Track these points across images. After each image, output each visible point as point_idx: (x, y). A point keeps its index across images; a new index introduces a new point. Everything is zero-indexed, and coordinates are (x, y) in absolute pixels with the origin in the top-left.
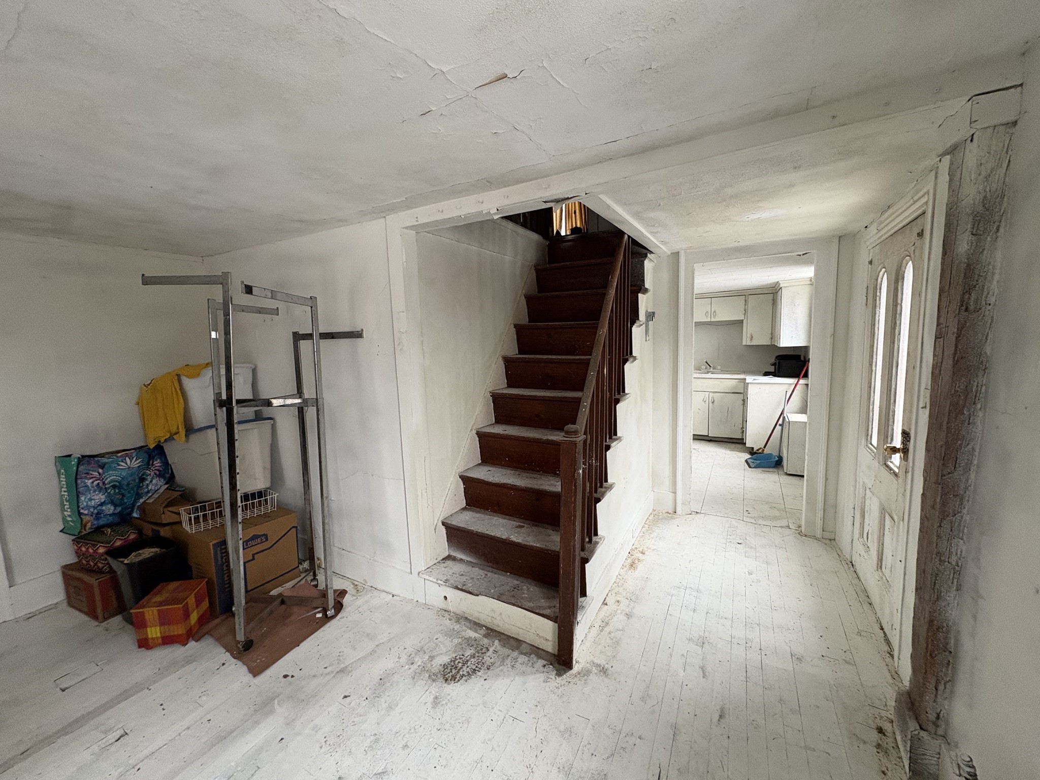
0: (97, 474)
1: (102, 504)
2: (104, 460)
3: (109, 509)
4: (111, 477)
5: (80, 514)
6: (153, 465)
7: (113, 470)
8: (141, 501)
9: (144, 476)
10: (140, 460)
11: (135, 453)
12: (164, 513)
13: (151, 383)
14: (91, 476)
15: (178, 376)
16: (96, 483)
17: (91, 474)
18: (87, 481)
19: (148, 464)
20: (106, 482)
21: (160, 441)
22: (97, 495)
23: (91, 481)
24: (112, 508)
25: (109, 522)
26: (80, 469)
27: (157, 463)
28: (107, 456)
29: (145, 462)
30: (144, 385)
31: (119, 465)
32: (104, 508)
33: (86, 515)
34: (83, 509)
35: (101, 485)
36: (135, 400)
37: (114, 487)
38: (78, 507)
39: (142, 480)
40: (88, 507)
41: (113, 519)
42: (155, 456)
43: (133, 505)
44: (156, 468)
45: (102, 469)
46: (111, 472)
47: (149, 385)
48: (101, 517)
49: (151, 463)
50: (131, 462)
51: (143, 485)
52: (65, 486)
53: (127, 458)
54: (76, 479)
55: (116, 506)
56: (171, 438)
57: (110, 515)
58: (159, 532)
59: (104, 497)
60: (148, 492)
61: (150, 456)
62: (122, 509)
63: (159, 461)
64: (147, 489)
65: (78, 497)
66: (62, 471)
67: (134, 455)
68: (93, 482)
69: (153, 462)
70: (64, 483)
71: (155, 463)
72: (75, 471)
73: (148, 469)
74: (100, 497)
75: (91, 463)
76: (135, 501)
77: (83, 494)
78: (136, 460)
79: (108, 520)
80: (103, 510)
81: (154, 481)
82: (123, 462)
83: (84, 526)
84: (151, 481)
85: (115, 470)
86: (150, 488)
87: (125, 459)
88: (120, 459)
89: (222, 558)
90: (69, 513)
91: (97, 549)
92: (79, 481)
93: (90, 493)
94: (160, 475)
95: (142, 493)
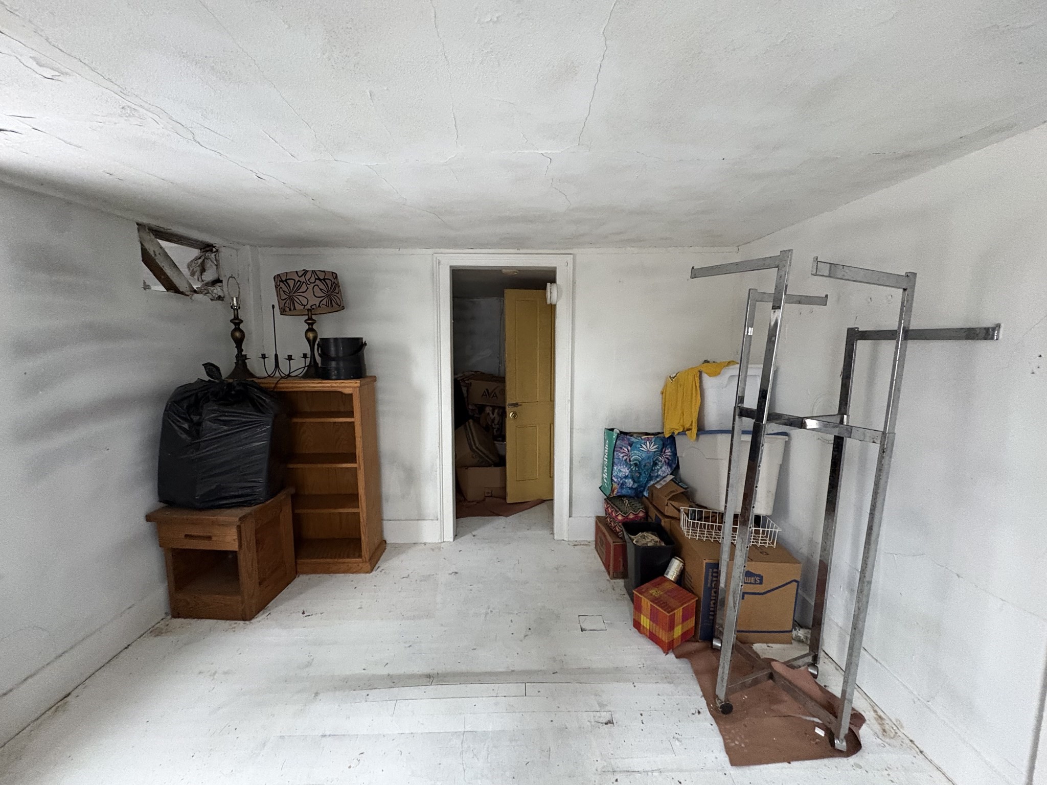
0: (627, 450)
1: (626, 477)
2: (633, 439)
3: (630, 482)
4: (635, 456)
5: (612, 479)
6: (664, 453)
7: (637, 450)
8: (652, 483)
9: (657, 462)
10: (656, 446)
11: (654, 438)
12: (667, 505)
13: (675, 376)
14: (623, 451)
15: (701, 372)
16: (625, 457)
17: (624, 450)
18: (620, 454)
19: (661, 451)
20: (631, 459)
21: (673, 433)
22: (624, 468)
23: (622, 455)
24: (632, 483)
25: (628, 494)
26: (617, 443)
27: (668, 452)
28: (635, 435)
29: (660, 449)
30: (670, 377)
31: (642, 447)
32: (627, 481)
33: (615, 482)
34: (614, 476)
35: (628, 460)
36: (660, 390)
37: (636, 465)
38: (612, 474)
39: (655, 464)
40: (617, 477)
41: (631, 492)
42: (668, 444)
43: (646, 485)
44: (667, 456)
45: (631, 447)
46: (635, 452)
47: (674, 378)
48: (624, 488)
49: (664, 450)
50: (650, 446)
51: (655, 469)
52: (607, 454)
53: (648, 442)
54: (614, 451)
55: (634, 482)
56: (683, 433)
57: (630, 488)
58: (661, 521)
59: (628, 471)
60: (657, 476)
61: (663, 444)
62: (638, 486)
63: (669, 450)
64: (656, 474)
65: (613, 466)
66: (607, 441)
67: (653, 440)
68: (623, 457)
69: (665, 450)
70: (607, 451)
71: (666, 451)
72: (614, 443)
73: (661, 455)
74: (625, 471)
75: (625, 440)
76: (648, 482)
77: (616, 465)
78: (653, 446)
79: (628, 492)
80: (626, 483)
81: (663, 468)
82: (644, 444)
83: (613, 491)
84: (661, 468)
85: (639, 451)
86: (659, 473)
87: (646, 443)
88: (643, 442)
89: (712, 581)
90: (606, 477)
91: (617, 516)
92: (615, 453)
93: (620, 466)
94: (669, 464)
95: (653, 476)
